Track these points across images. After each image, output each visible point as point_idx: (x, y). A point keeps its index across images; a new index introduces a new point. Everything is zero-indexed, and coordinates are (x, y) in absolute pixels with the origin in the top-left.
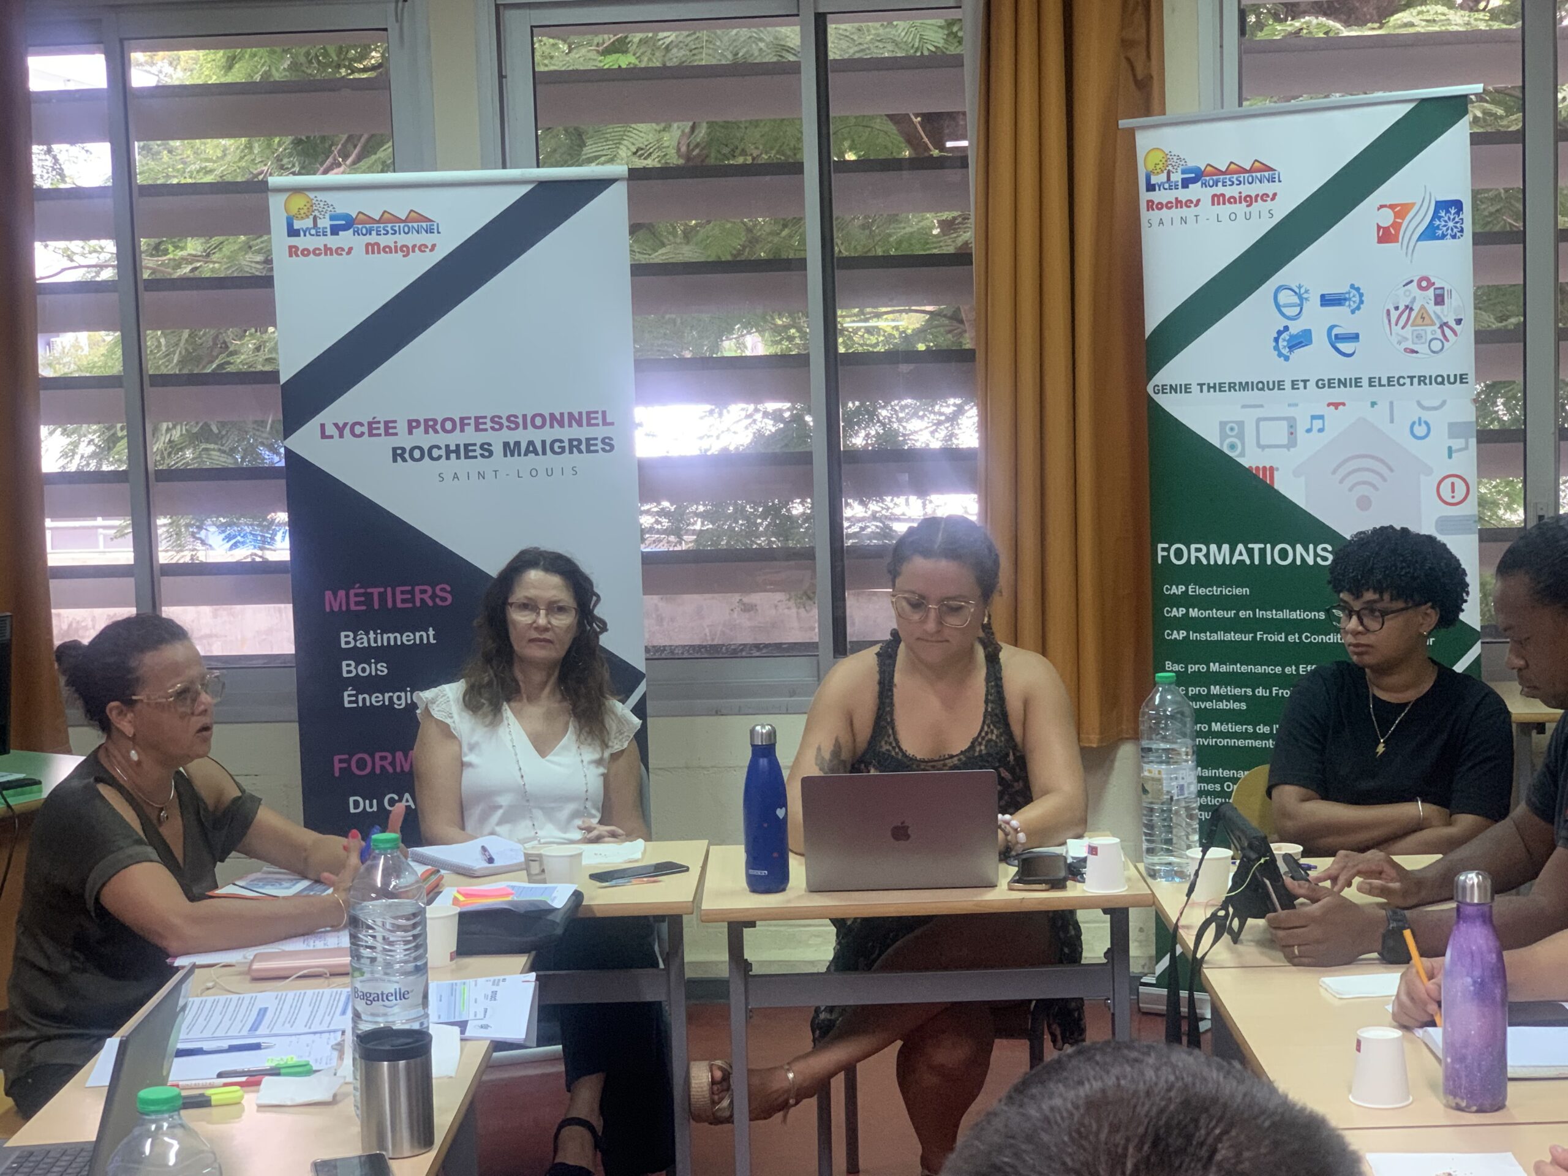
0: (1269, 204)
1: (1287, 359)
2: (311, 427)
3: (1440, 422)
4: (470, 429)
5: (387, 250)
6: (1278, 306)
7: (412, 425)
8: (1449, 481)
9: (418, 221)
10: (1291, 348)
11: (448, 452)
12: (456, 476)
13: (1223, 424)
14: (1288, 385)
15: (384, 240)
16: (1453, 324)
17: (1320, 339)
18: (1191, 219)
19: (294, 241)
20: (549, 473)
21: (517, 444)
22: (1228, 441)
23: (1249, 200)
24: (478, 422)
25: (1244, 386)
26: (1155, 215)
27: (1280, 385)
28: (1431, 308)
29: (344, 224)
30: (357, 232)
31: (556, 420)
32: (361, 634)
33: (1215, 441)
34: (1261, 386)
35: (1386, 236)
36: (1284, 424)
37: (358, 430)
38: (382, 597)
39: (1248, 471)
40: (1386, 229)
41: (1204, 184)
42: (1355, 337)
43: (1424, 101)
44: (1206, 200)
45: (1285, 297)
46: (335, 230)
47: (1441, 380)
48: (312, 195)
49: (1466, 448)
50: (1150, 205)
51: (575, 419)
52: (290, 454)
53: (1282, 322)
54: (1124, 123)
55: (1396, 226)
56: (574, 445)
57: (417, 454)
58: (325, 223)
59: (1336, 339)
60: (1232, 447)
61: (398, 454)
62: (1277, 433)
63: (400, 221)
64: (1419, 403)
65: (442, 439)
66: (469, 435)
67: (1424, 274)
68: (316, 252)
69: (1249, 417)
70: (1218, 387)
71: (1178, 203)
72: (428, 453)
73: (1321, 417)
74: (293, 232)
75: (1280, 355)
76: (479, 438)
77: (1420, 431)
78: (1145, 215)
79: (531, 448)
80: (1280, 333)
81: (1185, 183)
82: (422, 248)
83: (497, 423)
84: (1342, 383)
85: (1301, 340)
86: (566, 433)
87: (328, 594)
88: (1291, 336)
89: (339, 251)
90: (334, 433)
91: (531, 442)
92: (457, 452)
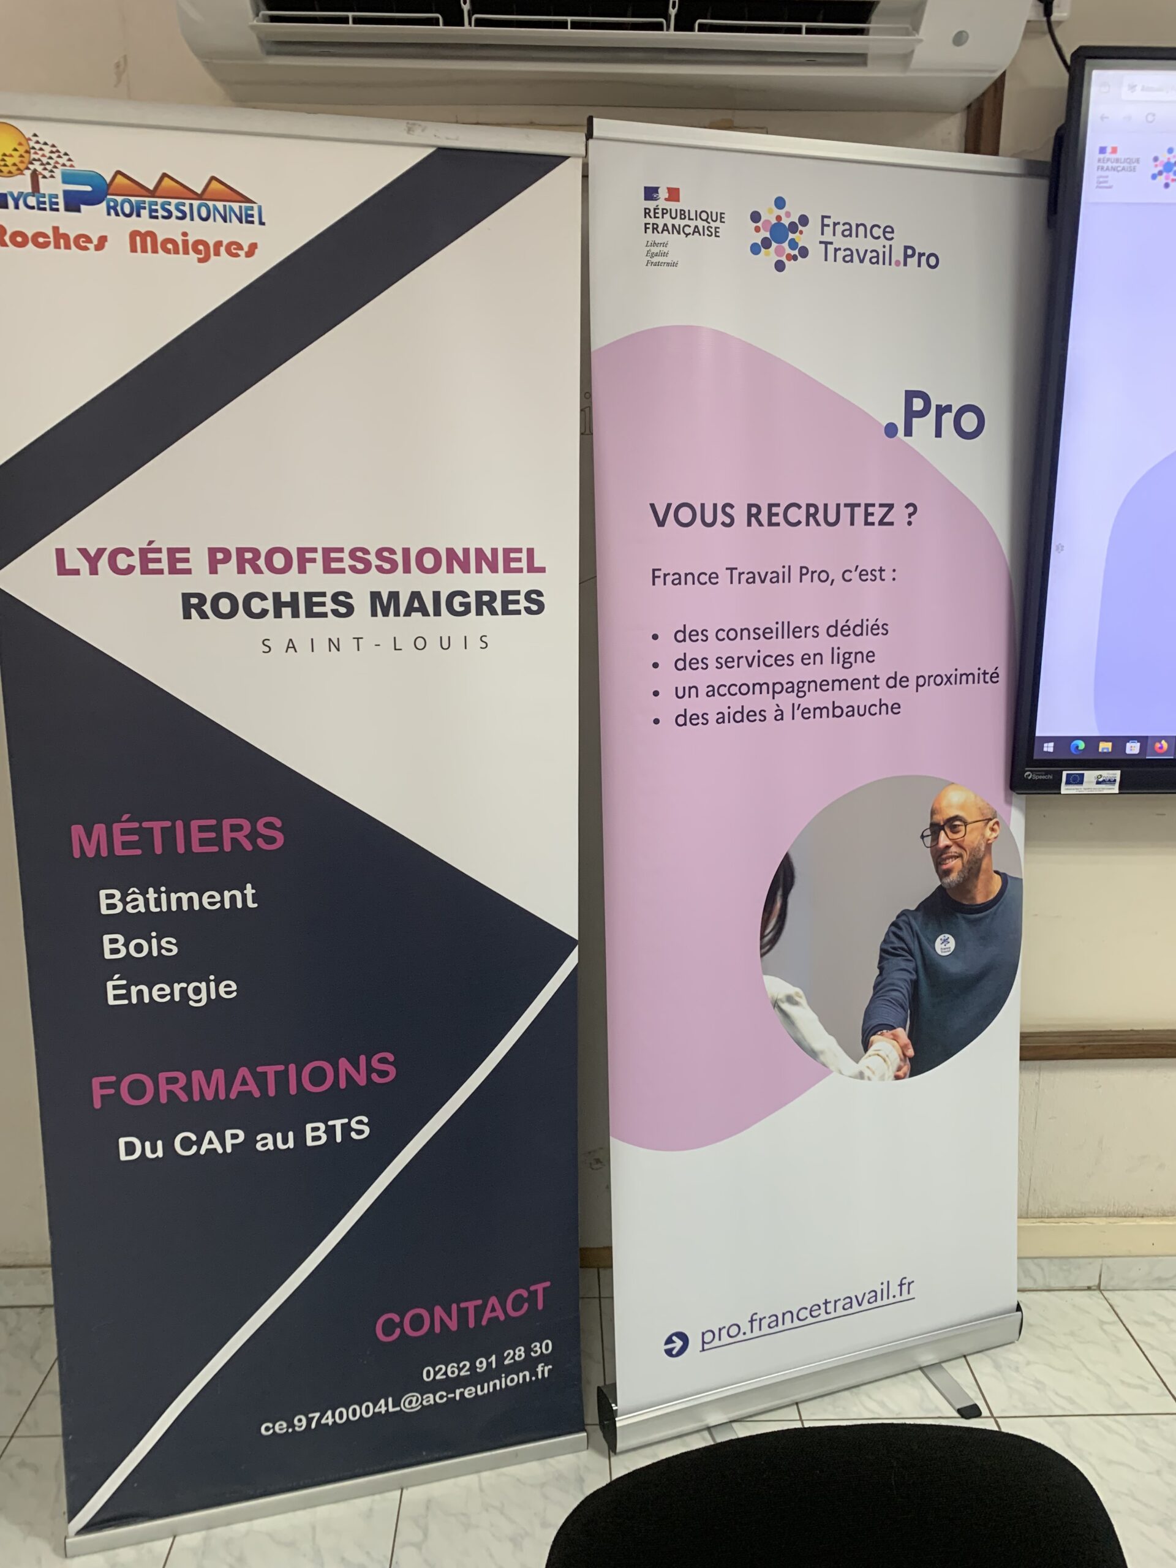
2: (40, 554)
4: (315, 569)
5: (170, 246)
7: (216, 558)
9: (225, 198)
11: (279, 604)
12: (291, 645)
15: (166, 229)
20: (445, 645)
21: (394, 596)
24: (329, 558)
29: (89, 192)
30: (112, 209)
31: (457, 560)
32: (134, 893)
37: (122, 561)
38: (169, 835)
48: (28, 130)
51: (486, 560)
56: (485, 602)
57: (225, 606)
58: (55, 186)
61: (193, 604)
63: (191, 194)
65: (268, 583)
66: (315, 579)
72: (243, 606)
79: (415, 604)
82: (233, 249)
83: (360, 560)
86: (472, 582)
87: (77, 830)
89: (81, 242)
90: (84, 566)
91: (416, 595)
92: (293, 603)
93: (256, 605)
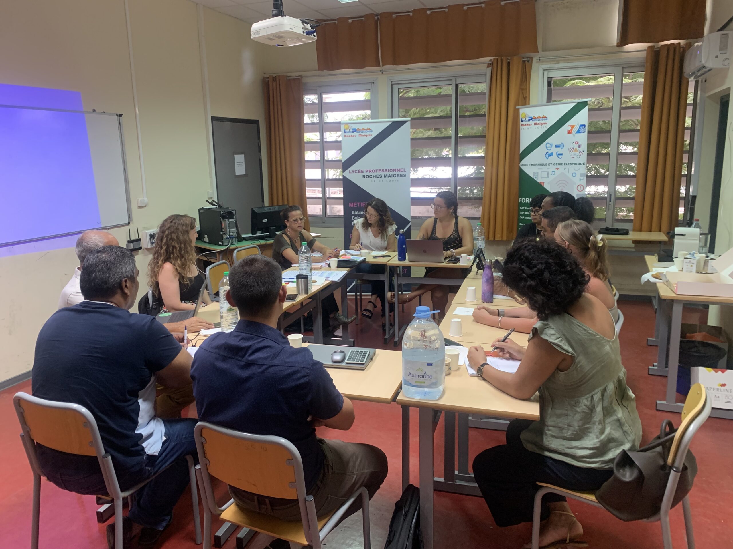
0: (546, 125)
1: (548, 159)
2: (348, 171)
3: (578, 173)
4: (378, 172)
5: (363, 136)
6: (546, 147)
7: (367, 171)
8: (579, 186)
9: (369, 130)
10: (549, 156)
11: (373, 176)
12: (375, 181)
13: (534, 173)
14: (548, 164)
15: (363, 134)
16: (582, 152)
17: (555, 155)
18: (530, 128)
19: (346, 134)
20: (393, 181)
21: (387, 175)
22: (535, 176)
23: (542, 124)
24: (379, 170)
25: (539, 165)
26: (523, 127)
27: (546, 164)
28: (578, 148)
29: (355, 130)
30: (357, 132)
31: (395, 170)
32: (356, 211)
33: (532, 176)
34: (542, 165)
35: (569, 132)
36: (546, 173)
37: (356, 172)
38: (360, 204)
39: (539, 183)
40: (569, 131)
41: (533, 121)
42: (562, 154)
43: (579, 103)
44: (533, 124)
45: (548, 145)
46: (353, 132)
47: (579, 164)
48: (349, 125)
49: (584, 179)
50: (522, 125)
51: (398, 170)
52: (343, 176)
53: (547, 151)
54: (517, 107)
55: (571, 130)
56: (398, 175)
57: (367, 177)
58: (351, 130)
59: (559, 155)
60: (536, 178)
61: (364, 177)
62: (545, 175)
63: (365, 130)
64: (574, 169)
65: (372, 174)
66: (378, 173)
67: (577, 140)
68: (349, 136)
69: (539, 171)
70: (533, 165)
71: (527, 125)
72: (369, 177)
73: (554, 172)
74: (345, 132)
75: (546, 158)
76: (379, 174)
77: (574, 175)
78: (521, 127)
79: (390, 176)
80: (547, 153)
81: (529, 120)
82: (370, 135)
83: (383, 171)
84: (559, 164)
85: (551, 155)
86: (396, 173)
87: (350, 204)
88: (549, 154)
89: (354, 136)
90: (352, 172)
91: (389, 175)
92: (375, 176)
93: (371, 176)
